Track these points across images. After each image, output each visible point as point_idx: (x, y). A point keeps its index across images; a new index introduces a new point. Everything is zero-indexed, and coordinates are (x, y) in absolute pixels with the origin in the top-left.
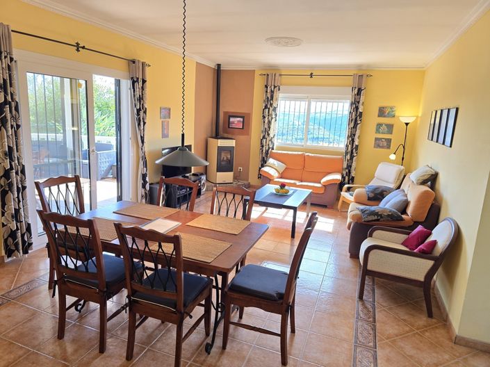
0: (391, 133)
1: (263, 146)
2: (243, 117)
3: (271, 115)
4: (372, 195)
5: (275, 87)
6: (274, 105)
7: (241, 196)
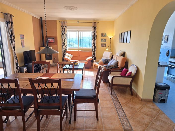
0: (106, 42)
1: (63, 49)
2: (54, 38)
3: (65, 37)
4: (105, 62)
5: (65, 26)
6: (66, 33)
7: (69, 65)
